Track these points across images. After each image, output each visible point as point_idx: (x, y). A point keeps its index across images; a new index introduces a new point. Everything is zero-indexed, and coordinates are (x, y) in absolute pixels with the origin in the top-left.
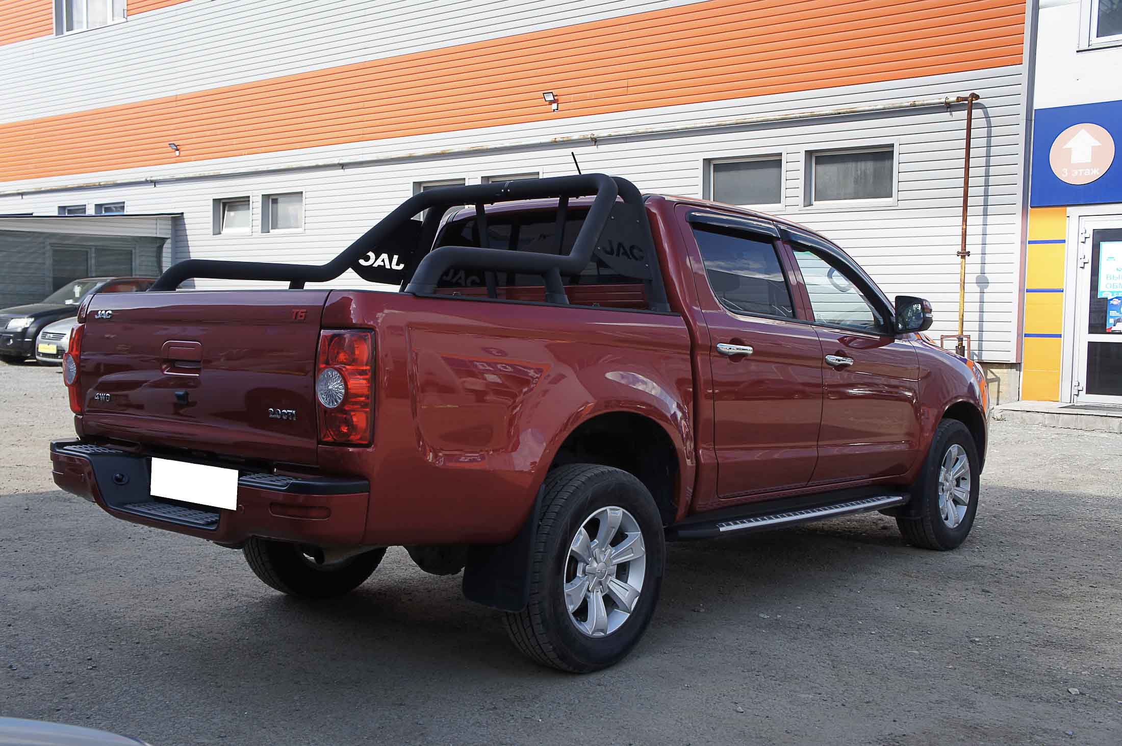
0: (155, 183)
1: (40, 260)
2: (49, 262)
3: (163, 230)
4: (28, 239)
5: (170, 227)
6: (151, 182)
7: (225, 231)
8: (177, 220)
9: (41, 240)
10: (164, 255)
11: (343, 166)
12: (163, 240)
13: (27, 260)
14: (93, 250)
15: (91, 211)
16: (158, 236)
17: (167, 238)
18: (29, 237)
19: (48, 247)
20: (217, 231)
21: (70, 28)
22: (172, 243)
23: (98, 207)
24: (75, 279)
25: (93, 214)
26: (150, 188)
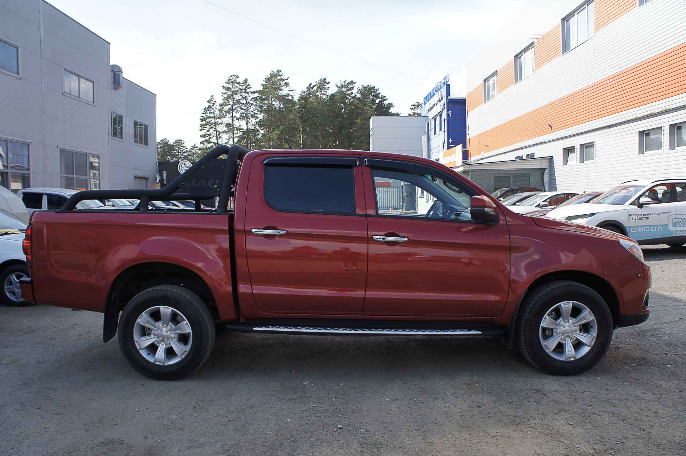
0: (543, 143)
1: (489, 181)
2: (492, 182)
3: (544, 164)
4: (483, 173)
5: (548, 163)
6: (542, 143)
7: (569, 163)
8: (551, 159)
9: (489, 173)
10: (545, 176)
11: (609, 127)
12: (545, 169)
13: (483, 182)
14: (512, 176)
15: (524, 157)
16: (542, 167)
17: (546, 168)
18: (483, 172)
19: (492, 176)
20: (565, 163)
21: (521, 79)
22: (549, 171)
23: (527, 156)
24: (499, 189)
25: (525, 158)
26: (542, 145)
